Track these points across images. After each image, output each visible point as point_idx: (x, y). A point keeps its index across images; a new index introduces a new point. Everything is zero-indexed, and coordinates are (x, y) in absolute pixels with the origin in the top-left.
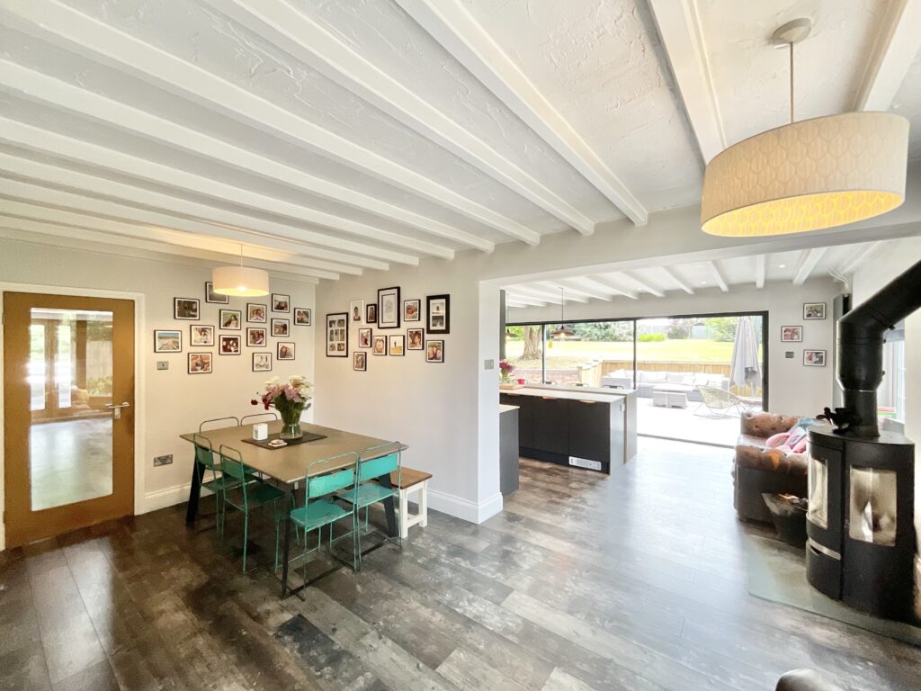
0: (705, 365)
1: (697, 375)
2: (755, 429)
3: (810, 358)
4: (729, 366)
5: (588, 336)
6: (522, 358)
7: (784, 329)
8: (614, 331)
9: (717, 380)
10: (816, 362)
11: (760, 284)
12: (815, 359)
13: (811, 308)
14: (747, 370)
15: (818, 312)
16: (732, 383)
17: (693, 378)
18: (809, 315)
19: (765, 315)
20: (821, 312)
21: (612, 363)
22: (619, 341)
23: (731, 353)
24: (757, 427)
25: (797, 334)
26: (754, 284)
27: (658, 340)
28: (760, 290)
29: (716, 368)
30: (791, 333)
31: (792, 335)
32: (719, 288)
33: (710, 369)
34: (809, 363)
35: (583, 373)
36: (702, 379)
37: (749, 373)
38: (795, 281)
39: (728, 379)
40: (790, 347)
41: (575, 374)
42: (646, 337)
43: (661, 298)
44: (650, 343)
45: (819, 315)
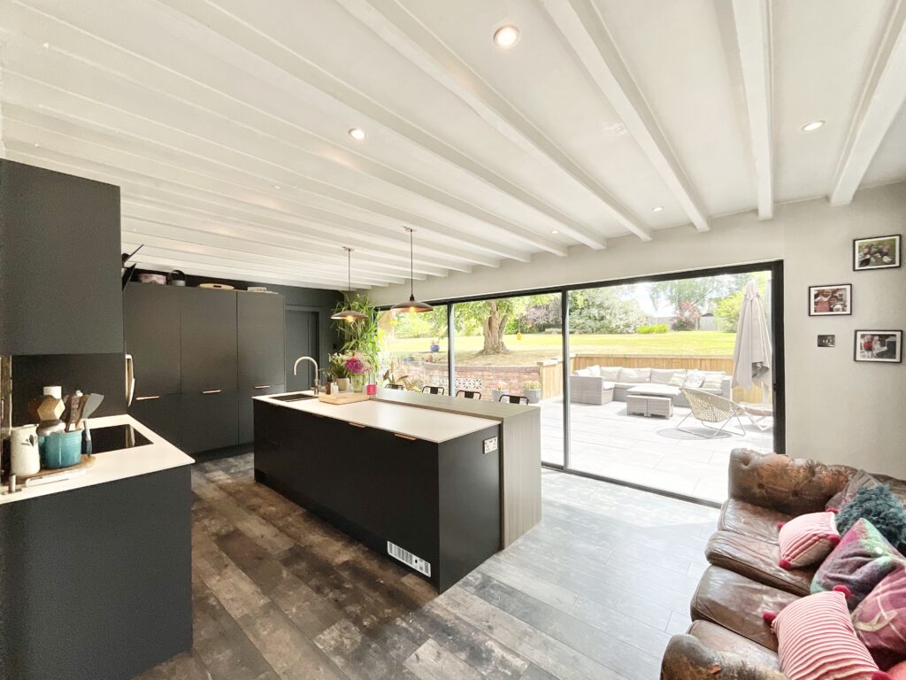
0: (701, 359)
1: (690, 372)
2: (757, 490)
3: (869, 347)
4: (731, 360)
5: (582, 328)
6: (481, 353)
7: (813, 291)
8: (610, 322)
9: (716, 379)
10: (881, 355)
11: (766, 209)
12: (877, 348)
13: (870, 247)
14: (754, 365)
15: (883, 254)
16: (735, 384)
17: (683, 376)
18: (865, 262)
19: (777, 268)
20: (890, 253)
21: (587, 358)
22: (616, 333)
23: (733, 345)
24: (761, 486)
25: (840, 299)
26: (756, 211)
27: (661, 332)
28: (765, 221)
29: (712, 363)
30: (829, 300)
31: (829, 303)
32: (692, 225)
33: (708, 363)
34: (867, 356)
35: (544, 371)
36: (695, 379)
37: (757, 369)
38: (834, 200)
39: (729, 378)
40: (826, 325)
41: (534, 371)
42: (647, 329)
43: (599, 251)
44: (650, 335)
45: (886, 259)
